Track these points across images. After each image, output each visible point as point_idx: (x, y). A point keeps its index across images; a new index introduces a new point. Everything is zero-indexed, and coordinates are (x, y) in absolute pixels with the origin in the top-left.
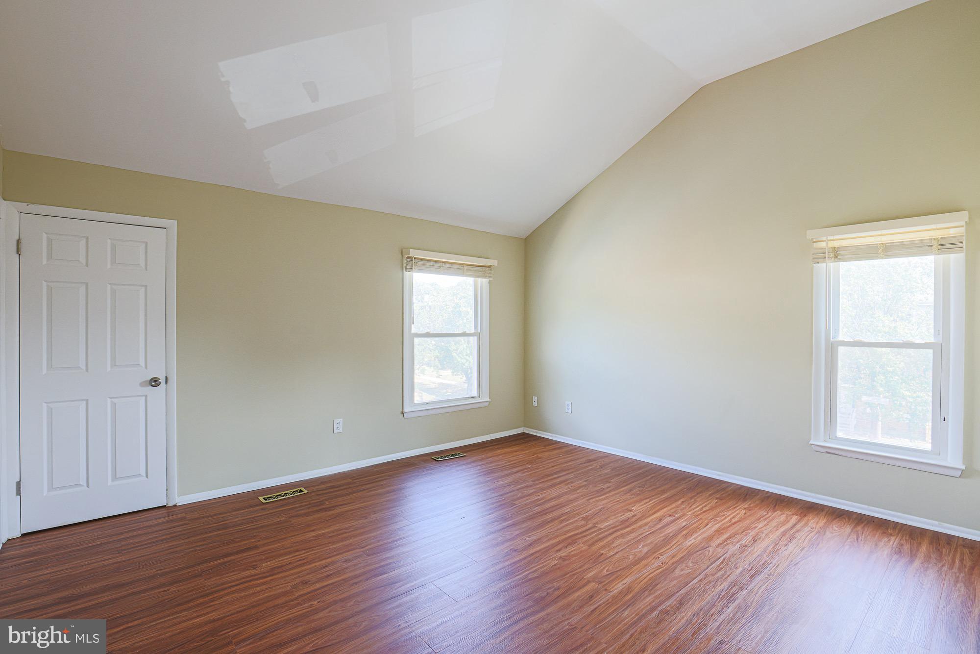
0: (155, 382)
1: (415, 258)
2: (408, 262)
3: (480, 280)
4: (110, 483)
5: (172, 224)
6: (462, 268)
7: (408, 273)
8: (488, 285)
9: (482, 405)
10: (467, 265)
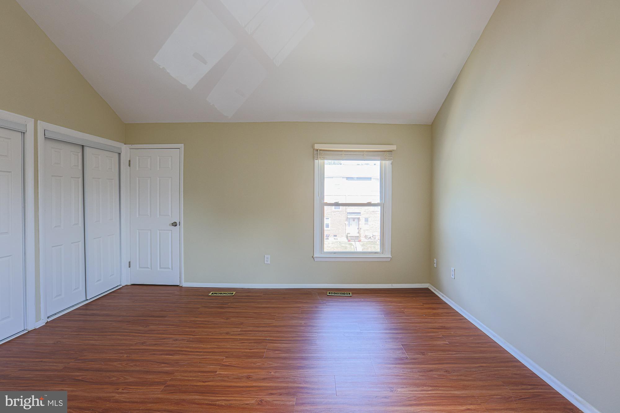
0: (175, 224)
1: (320, 150)
2: (317, 154)
3: (384, 162)
4: (159, 269)
5: (182, 146)
6: (363, 154)
7: (317, 161)
8: (391, 166)
9: (384, 260)
10: (367, 151)
